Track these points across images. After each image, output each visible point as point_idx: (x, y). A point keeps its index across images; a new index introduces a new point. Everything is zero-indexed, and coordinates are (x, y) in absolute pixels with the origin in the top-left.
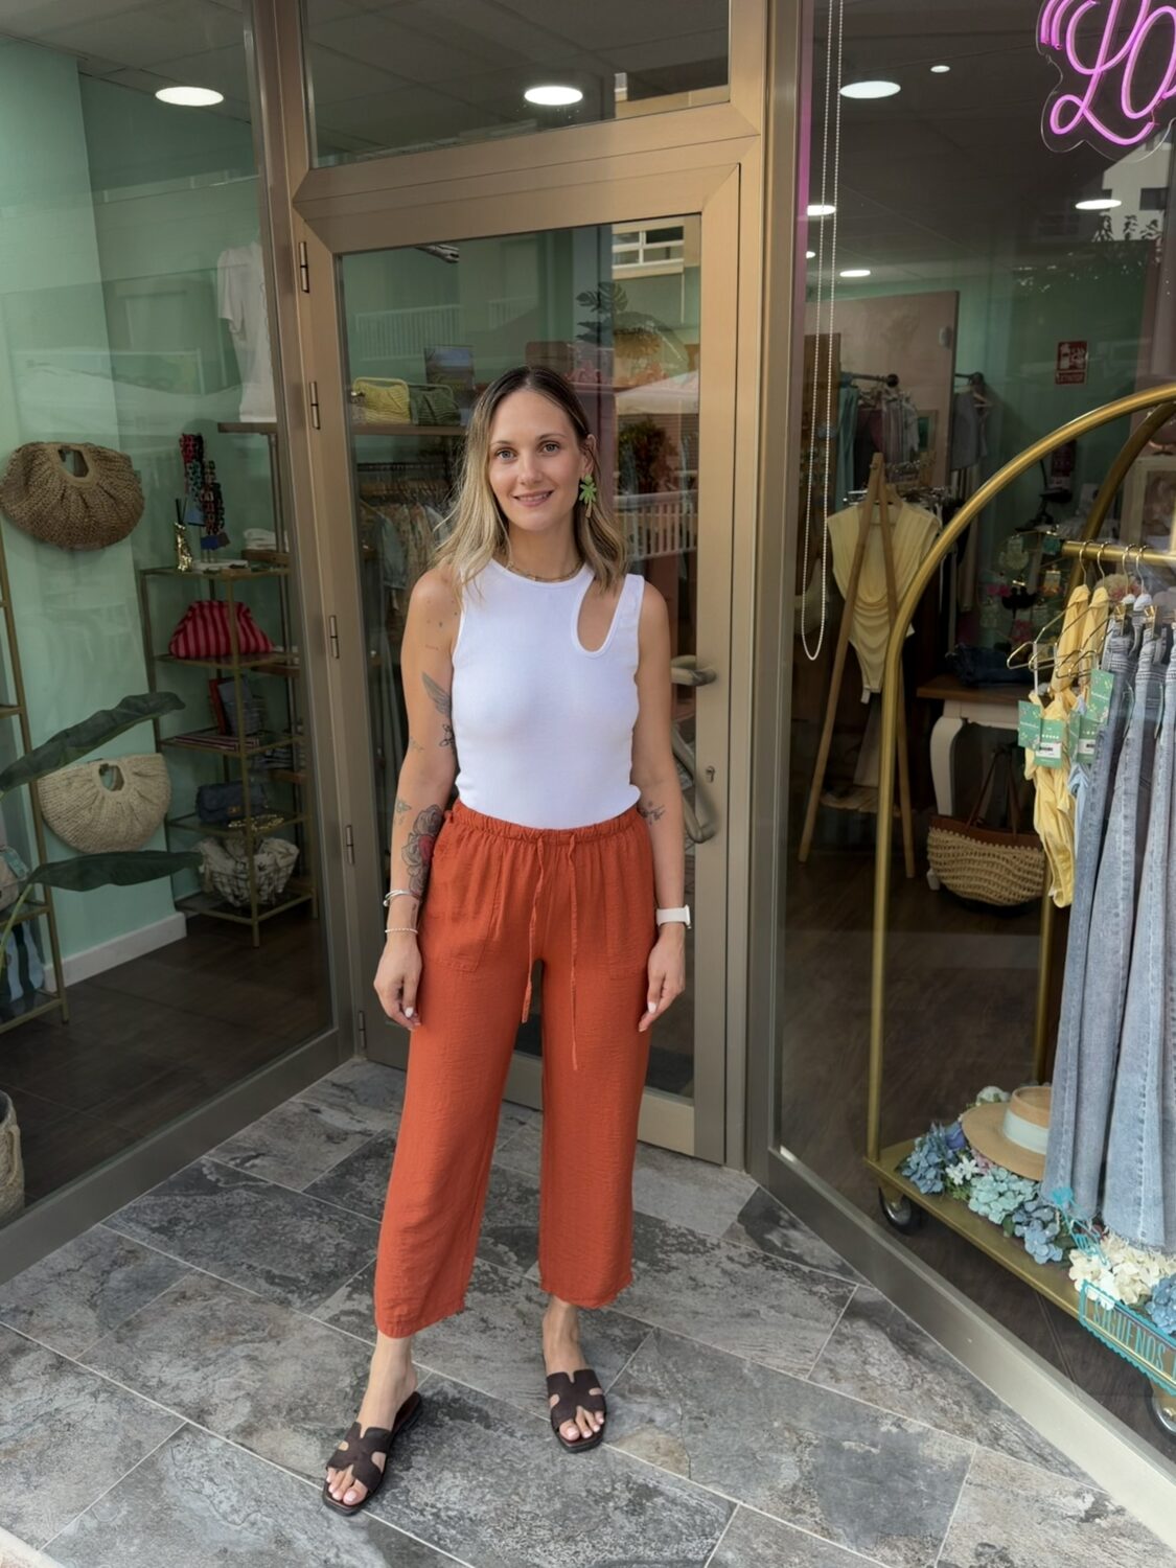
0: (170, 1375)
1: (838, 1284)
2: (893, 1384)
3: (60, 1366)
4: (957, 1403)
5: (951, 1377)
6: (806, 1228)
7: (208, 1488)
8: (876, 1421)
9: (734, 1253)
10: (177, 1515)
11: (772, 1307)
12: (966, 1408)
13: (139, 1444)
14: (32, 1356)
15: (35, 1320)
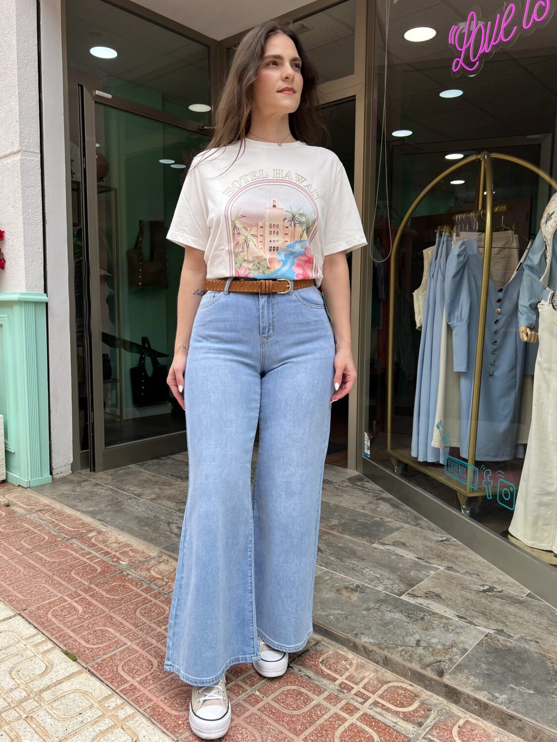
0: (132, 489)
1: (377, 493)
2: (385, 512)
3: (97, 484)
4: (408, 518)
5: (409, 513)
6: (372, 482)
7: (136, 507)
8: (373, 517)
9: (341, 485)
10: (125, 510)
11: (350, 495)
12: (410, 519)
13: (117, 499)
14: (89, 482)
15: (92, 476)
